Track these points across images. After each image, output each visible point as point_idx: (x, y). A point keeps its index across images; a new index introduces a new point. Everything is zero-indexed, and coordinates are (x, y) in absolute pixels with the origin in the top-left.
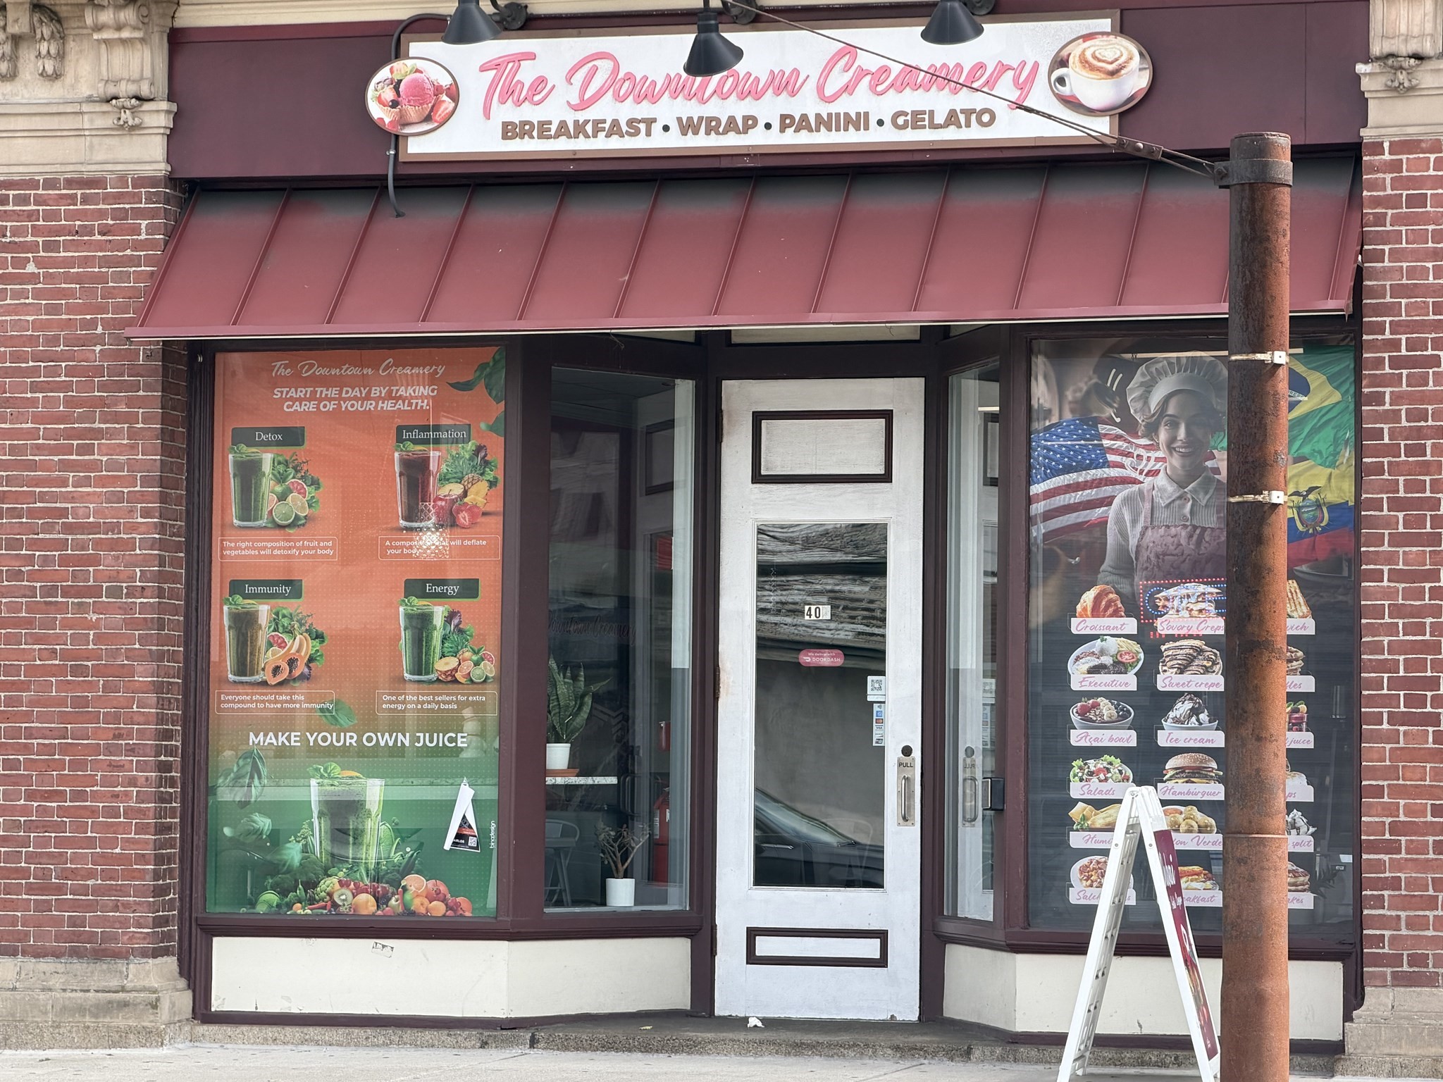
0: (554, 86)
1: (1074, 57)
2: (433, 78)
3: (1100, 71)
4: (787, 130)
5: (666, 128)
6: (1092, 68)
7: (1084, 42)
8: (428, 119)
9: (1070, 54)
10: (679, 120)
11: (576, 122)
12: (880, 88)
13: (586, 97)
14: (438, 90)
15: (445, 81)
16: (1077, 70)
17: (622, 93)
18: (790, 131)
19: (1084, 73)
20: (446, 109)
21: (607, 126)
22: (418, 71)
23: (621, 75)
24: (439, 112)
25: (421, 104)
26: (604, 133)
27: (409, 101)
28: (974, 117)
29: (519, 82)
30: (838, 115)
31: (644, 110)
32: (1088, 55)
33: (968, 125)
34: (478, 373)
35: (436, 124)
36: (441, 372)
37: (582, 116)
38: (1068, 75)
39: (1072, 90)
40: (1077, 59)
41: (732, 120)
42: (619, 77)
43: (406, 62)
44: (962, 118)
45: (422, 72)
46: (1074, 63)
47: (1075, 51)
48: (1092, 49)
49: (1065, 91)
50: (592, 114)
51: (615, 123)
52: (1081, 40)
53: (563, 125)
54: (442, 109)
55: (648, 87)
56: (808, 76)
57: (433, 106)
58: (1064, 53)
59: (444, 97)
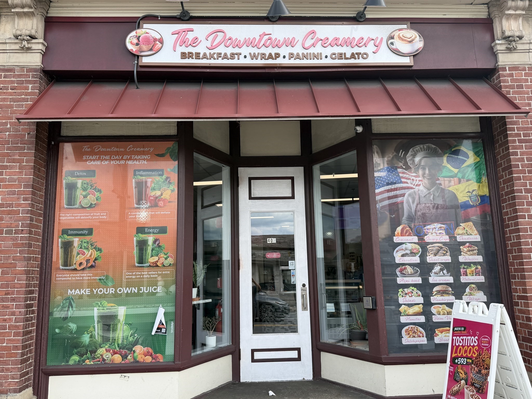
0: (201, 41)
1: (396, 36)
2: (153, 36)
3: (406, 41)
4: (291, 59)
5: (245, 57)
6: (403, 40)
7: (399, 31)
8: (151, 50)
9: (394, 35)
10: (250, 54)
11: (210, 53)
12: (325, 45)
13: (214, 45)
14: (155, 40)
15: (158, 37)
16: (397, 40)
17: (227, 44)
18: (292, 59)
19: (400, 41)
20: (159, 46)
21: (222, 55)
22: (147, 33)
23: (227, 37)
24: (155, 48)
25: (148, 45)
26: (221, 58)
27: (143, 43)
28: (360, 56)
29: (187, 38)
30: (310, 53)
31: (236, 50)
32: (401, 35)
33: (359, 59)
34: (167, 151)
35: (154, 52)
36: (152, 150)
37: (212, 52)
38: (394, 42)
39: (396, 47)
40: (397, 37)
41: (270, 54)
42: (226, 39)
43: (142, 30)
44: (356, 56)
45: (149, 34)
46: (396, 38)
47: (396, 34)
48: (402, 34)
49: (394, 47)
50: (217, 51)
51: (225, 54)
52: (398, 31)
53: (205, 54)
54: (156, 47)
55: (238, 42)
56: (298, 40)
57: (153, 46)
58: (392, 35)
59: (158, 42)
